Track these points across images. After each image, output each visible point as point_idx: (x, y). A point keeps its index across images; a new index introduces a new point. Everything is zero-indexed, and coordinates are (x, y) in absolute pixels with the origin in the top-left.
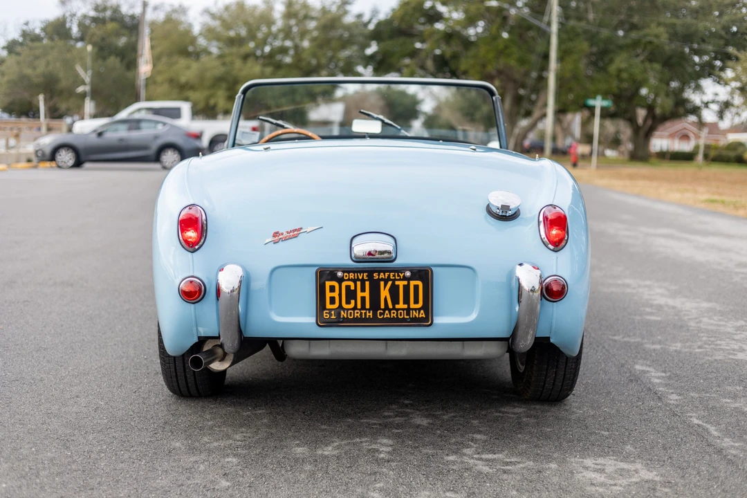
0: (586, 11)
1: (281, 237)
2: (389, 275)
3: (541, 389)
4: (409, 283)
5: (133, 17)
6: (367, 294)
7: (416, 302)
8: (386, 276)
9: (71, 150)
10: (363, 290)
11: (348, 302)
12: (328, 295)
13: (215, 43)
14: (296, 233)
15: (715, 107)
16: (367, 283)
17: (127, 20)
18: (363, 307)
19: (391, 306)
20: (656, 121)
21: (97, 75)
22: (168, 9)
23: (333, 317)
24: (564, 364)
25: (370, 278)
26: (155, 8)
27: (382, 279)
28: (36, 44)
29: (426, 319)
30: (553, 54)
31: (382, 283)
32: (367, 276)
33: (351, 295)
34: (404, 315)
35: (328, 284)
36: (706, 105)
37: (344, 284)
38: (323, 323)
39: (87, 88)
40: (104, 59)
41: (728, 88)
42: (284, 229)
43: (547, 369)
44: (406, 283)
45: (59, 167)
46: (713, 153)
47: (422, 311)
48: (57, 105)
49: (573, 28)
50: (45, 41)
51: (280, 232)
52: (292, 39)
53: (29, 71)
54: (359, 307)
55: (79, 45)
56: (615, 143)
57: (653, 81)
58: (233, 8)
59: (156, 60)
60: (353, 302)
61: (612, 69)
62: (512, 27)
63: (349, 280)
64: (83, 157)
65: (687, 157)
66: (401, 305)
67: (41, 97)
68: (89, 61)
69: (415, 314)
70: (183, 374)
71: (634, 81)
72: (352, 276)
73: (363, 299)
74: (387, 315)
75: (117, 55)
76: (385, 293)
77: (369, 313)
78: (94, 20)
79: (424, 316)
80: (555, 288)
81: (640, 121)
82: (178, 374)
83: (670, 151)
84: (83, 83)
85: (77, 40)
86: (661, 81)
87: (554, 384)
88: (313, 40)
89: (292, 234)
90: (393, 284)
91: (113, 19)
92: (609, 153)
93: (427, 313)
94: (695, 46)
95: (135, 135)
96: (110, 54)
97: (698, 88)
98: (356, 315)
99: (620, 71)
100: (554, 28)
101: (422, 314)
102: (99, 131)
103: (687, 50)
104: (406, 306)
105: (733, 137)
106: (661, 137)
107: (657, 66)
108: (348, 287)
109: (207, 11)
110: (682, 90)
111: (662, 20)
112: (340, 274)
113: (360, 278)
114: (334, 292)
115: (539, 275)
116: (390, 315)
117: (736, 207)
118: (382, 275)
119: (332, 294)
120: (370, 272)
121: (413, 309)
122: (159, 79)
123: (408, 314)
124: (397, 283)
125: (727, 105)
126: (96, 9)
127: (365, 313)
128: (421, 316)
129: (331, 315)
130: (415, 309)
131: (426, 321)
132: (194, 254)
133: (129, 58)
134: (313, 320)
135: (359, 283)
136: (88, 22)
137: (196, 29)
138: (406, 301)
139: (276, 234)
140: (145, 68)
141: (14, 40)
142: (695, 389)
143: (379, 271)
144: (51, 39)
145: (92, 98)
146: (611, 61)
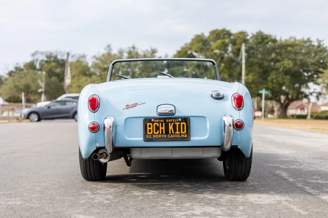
0: (257, 54)
1: (129, 106)
2: (173, 120)
3: (236, 174)
4: (180, 123)
5: (63, 60)
6: (164, 128)
7: (183, 131)
8: (171, 121)
9: (36, 114)
10: (162, 126)
11: (156, 132)
12: (148, 128)
13: (98, 70)
14: (135, 105)
15: (315, 95)
16: (164, 124)
17: (60, 62)
18: (162, 133)
19: (173, 133)
20: (289, 101)
21: (47, 85)
22: (78, 56)
23: (150, 137)
24: (245, 163)
25: (165, 122)
26: (72, 56)
27: (170, 122)
28: (22, 72)
29: (188, 138)
30: (243, 72)
31: (170, 124)
32: (164, 121)
33: (157, 128)
34: (179, 136)
35: (148, 124)
36: (311, 94)
37: (154, 124)
38: (146, 140)
39: (43, 90)
40: (50, 77)
41: (320, 86)
42: (130, 104)
43: (238, 165)
44: (179, 123)
45: (31, 121)
46: (315, 115)
47: (186, 135)
48: (30, 98)
49: (252, 61)
50: (25, 71)
51: (129, 105)
52: (131, 68)
53: (18, 83)
54: (161, 133)
55: (40, 72)
56: (272, 112)
57: (287, 84)
58: (106, 55)
59: (73, 77)
60: (158, 131)
61: (270, 78)
62: (225, 62)
63: (156, 122)
64: (41, 117)
65: (304, 117)
66: (177, 132)
67: (23, 94)
68: (44, 79)
69: (183, 136)
70: (89, 170)
71: (279, 84)
72: (157, 121)
73: (162, 130)
74: (172, 136)
75: (56, 76)
76: (171, 127)
77: (165, 135)
78: (46, 62)
79: (187, 136)
80: (239, 124)
81: (282, 101)
82: (87, 169)
83: (296, 114)
84: (41, 88)
85: (39, 70)
86: (291, 83)
87: (241, 172)
88: (140, 68)
89: (134, 105)
90: (174, 124)
91: (54, 61)
92: (269, 116)
93: (188, 135)
94: (305, 68)
95: (64, 107)
96: (53, 75)
97: (307, 87)
98: (159, 136)
99: (273, 79)
100: (244, 61)
101: (186, 136)
102: (48, 106)
103: (301, 70)
104: (179, 133)
105: (323, 108)
106: (292, 109)
107: (288, 77)
108: (156, 125)
109: (95, 57)
110: (300, 88)
111: (290, 57)
112: (153, 120)
113: (161, 121)
114: (151, 128)
115: (232, 119)
116: (173, 136)
117: (324, 130)
118: (170, 120)
119: (150, 128)
120: (165, 119)
121: (182, 134)
122: (74, 86)
123: (180, 136)
124: (176, 123)
125: (320, 94)
126: (47, 57)
127: (163, 136)
128: (185, 136)
129: (149, 137)
130: (183, 134)
131: (188, 139)
132: (95, 113)
133: (61, 77)
134: (142, 139)
135: (160, 124)
136: (43, 63)
137: (90, 65)
138: (180, 131)
139: (127, 106)
140: (68, 81)
141: (12, 71)
142: (300, 178)
143: (168, 119)
144: (28, 70)
145: (45, 94)
146: (269, 75)
